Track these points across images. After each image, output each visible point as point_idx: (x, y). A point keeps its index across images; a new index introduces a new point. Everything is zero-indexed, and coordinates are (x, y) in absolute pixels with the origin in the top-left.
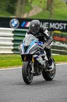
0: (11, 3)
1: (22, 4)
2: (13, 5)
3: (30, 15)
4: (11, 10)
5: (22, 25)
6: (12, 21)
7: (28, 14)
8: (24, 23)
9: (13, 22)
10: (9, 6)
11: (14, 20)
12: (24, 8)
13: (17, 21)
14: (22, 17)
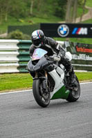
0: (60, 5)
1: (73, 6)
2: (62, 7)
3: (83, 20)
4: (60, 14)
5: (74, 33)
6: (60, 27)
7: (81, 19)
8: (75, 29)
9: (62, 29)
10: (57, 9)
11: (63, 26)
12: (76, 12)
13: (67, 27)
14: (73, 22)
